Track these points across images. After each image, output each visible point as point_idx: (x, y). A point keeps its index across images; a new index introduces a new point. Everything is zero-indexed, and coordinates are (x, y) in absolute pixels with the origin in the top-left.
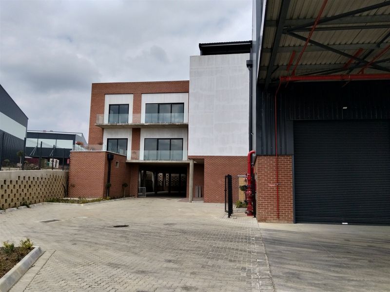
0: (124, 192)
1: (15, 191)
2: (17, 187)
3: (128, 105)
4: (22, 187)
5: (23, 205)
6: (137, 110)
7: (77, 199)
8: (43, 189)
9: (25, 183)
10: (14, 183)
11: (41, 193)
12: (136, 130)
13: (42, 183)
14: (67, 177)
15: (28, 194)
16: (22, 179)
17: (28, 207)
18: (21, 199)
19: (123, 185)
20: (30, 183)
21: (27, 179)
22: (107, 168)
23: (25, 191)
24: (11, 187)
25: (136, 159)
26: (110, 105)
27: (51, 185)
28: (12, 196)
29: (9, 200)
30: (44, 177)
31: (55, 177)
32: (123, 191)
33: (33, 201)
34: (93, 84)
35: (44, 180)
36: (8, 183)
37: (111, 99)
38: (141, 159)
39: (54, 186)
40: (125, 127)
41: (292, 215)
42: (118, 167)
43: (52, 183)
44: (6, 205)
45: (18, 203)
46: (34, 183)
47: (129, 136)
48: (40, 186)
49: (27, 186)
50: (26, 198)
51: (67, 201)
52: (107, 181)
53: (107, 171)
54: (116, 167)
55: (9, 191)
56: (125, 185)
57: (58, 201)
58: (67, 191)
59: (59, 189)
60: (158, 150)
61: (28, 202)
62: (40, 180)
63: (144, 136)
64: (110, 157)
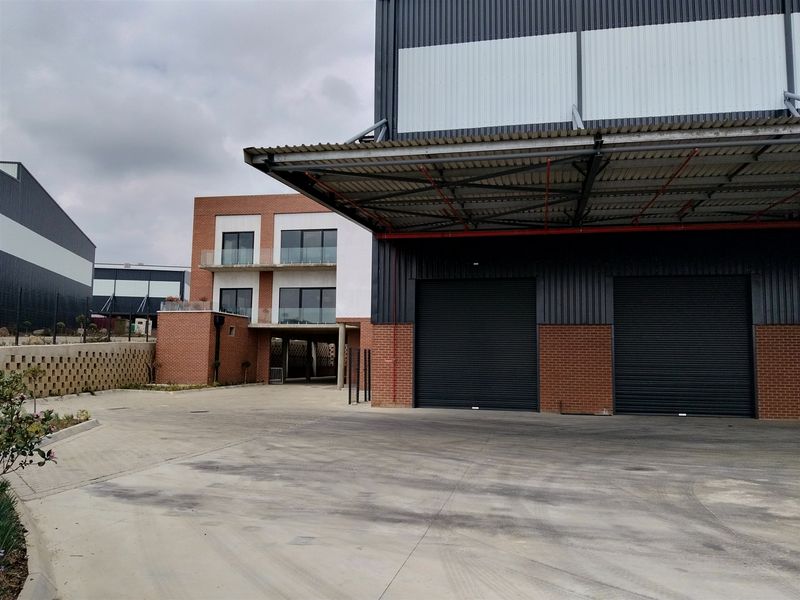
0: (246, 375)
1: (74, 372)
2: (77, 366)
3: (253, 232)
4: (85, 366)
5: (86, 392)
6: (267, 241)
7: (166, 385)
8: (114, 370)
9: (87, 360)
10: (73, 361)
11: (111, 375)
12: (266, 275)
13: (113, 361)
14: (154, 351)
15: (92, 377)
16: (83, 355)
17: (93, 394)
18: (82, 383)
19: (243, 364)
20: (95, 361)
21: (90, 355)
22: (214, 338)
23: (89, 372)
24: (69, 366)
25: (265, 322)
26: (224, 233)
27: (127, 365)
28: (70, 378)
29: (67, 384)
30: (116, 352)
31: (133, 352)
32: (243, 373)
33: (100, 387)
34: (196, 199)
35: (115, 356)
36: (65, 361)
37: (225, 224)
38: (274, 322)
39: (132, 365)
40: (248, 270)
41: (410, 398)
42: (233, 335)
43: (129, 361)
44: (63, 390)
45: (79, 389)
46: (101, 361)
47: (254, 283)
48: (110, 365)
49: (91, 366)
50: (90, 382)
51: (151, 388)
52: (213, 357)
53: (214, 342)
54: (230, 337)
55: (66, 372)
56: (246, 365)
57: (137, 387)
58: (154, 374)
59: (140, 370)
60: (300, 307)
61: (93, 388)
62: (110, 356)
63: (279, 283)
64: (218, 321)
